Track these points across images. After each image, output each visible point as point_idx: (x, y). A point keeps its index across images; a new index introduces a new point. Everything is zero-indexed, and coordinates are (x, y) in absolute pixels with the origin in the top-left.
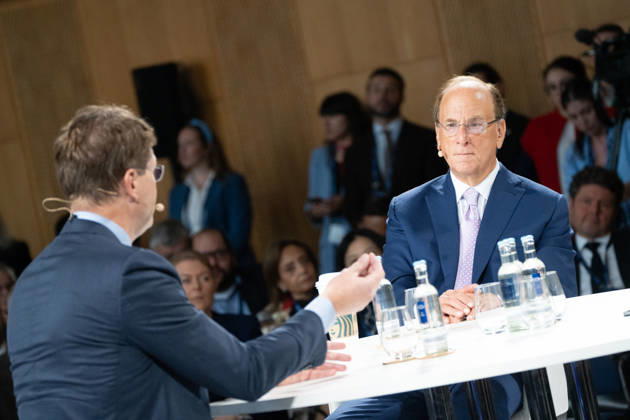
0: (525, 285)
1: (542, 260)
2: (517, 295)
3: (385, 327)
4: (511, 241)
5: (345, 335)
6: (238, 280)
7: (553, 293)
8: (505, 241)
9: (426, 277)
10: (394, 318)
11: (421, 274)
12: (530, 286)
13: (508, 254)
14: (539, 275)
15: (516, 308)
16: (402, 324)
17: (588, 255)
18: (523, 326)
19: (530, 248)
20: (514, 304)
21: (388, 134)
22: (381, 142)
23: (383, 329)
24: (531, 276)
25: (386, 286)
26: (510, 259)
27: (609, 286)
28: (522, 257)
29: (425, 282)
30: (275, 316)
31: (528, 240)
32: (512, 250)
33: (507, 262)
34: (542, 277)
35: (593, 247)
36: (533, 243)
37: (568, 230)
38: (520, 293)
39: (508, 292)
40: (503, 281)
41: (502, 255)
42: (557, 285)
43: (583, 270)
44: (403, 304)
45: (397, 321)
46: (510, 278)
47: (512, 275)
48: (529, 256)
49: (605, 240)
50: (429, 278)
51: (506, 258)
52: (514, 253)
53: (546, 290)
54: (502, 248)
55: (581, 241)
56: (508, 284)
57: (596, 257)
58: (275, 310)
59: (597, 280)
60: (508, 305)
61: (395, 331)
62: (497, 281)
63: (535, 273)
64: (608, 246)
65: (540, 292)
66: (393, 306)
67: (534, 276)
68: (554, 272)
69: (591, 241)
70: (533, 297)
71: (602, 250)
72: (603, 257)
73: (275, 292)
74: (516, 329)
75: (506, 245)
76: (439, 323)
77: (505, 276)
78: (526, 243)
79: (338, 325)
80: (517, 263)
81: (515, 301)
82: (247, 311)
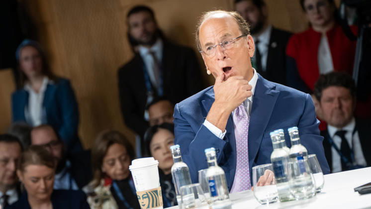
0: (292, 165)
1: (305, 146)
2: (286, 173)
3: (184, 199)
4: (280, 132)
5: (153, 206)
6: (68, 163)
7: (314, 171)
8: (276, 131)
9: (215, 161)
10: (191, 193)
11: (212, 158)
12: (295, 166)
13: (278, 142)
14: (302, 158)
15: (285, 183)
16: (196, 197)
17: (338, 141)
18: (291, 197)
19: (295, 137)
20: (283, 181)
21: (153, 54)
22: (149, 60)
23: (182, 202)
24: (296, 159)
25: (184, 168)
26: (280, 146)
27: (355, 164)
28: (289, 144)
29: (214, 165)
30: (98, 190)
31: (294, 130)
32: (282, 138)
33: (277, 148)
34: (305, 159)
35: (341, 134)
36: (297, 133)
37: (315, 121)
38: (288, 172)
39: (279, 171)
40: (274, 163)
41: (274, 143)
42: (317, 165)
43: (334, 152)
44: (197, 181)
45: (193, 195)
46: (280, 160)
47: (282, 158)
48: (295, 143)
49: (350, 128)
50: (218, 161)
51: (276, 145)
52: (283, 141)
53: (308, 169)
54: (274, 137)
55: (332, 130)
56: (278, 165)
57: (344, 142)
58: (98, 185)
59: (345, 160)
60: (278, 182)
61: (191, 203)
62: (270, 163)
63: (300, 156)
64: (353, 133)
65: (303, 171)
66: (189, 184)
67: (299, 159)
68: (314, 155)
69: (339, 129)
70: (298, 175)
71: (349, 136)
72: (350, 142)
73: (97, 173)
74: (285, 200)
75: (276, 135)
76: (226, 196)
77: (276, 159)
78: (292, 133)
79: (147, 199)
80: (285, 149)
81: (284, 178)
82: (75, 187)
